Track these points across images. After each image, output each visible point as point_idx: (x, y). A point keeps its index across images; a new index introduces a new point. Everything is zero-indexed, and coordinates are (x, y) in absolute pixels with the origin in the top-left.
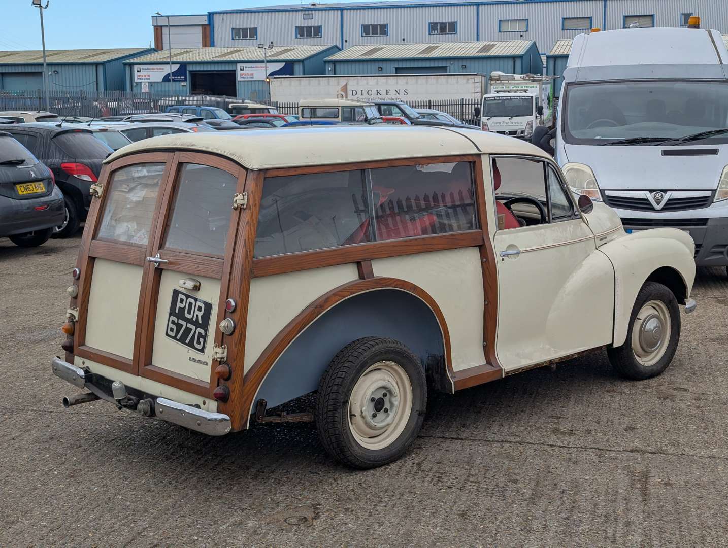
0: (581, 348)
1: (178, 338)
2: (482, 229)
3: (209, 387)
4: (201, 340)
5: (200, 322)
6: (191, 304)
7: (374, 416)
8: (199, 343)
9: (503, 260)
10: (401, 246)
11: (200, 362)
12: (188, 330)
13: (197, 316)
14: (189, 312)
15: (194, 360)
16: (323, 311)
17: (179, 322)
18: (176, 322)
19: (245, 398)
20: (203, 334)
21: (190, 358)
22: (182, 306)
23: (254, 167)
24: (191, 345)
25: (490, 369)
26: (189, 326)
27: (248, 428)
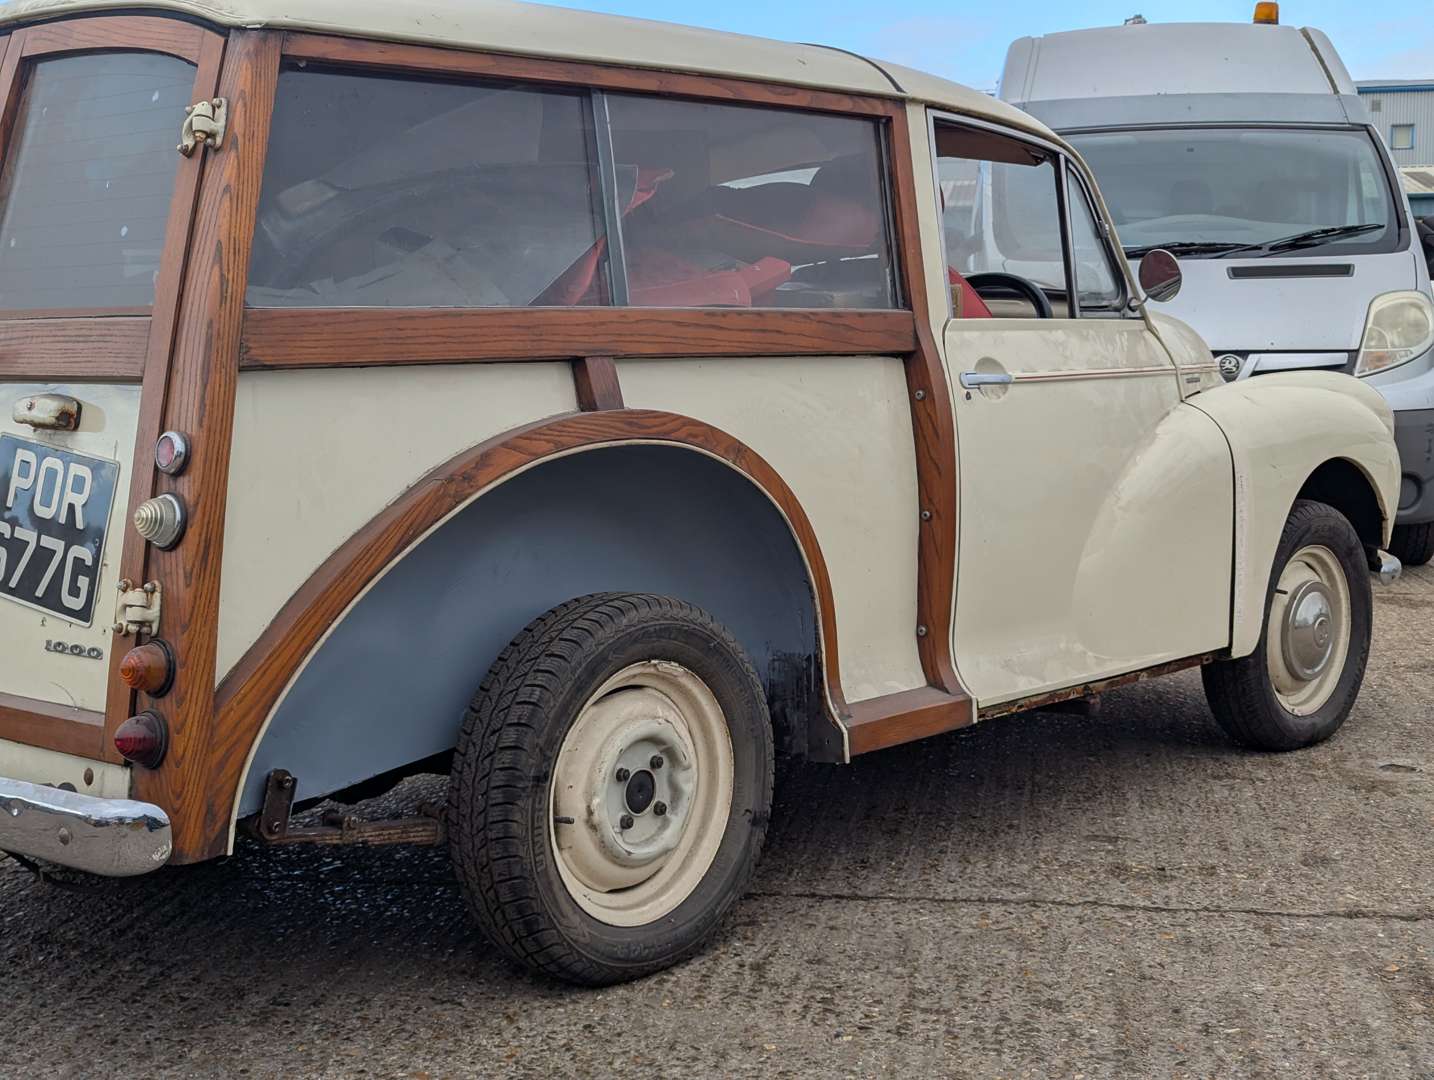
0: (1159, 656)
1: (13, 584)
2: (911, 309)
3: (102, 724)
4: (83, 582)
5: (80, 525)
6: (51, 474)
7: (626, 824)
8: (74, 591)
9: (968, 396)
10: (697, 325)
11: (77, 650)
12: (43, 556)
13: (71, 507)
14: (47, 503)
15: (59, 648)
16: (470, 495)
17: (16, 535)
18: (7, 536)
19: (221, 752)
20: (89, 562)
21: (49, 643)
22: (27, 484)
23: (247, 19)
24: (52, 601)
25: (938, 699)
26: (47, 542)
27: (230, 852)
